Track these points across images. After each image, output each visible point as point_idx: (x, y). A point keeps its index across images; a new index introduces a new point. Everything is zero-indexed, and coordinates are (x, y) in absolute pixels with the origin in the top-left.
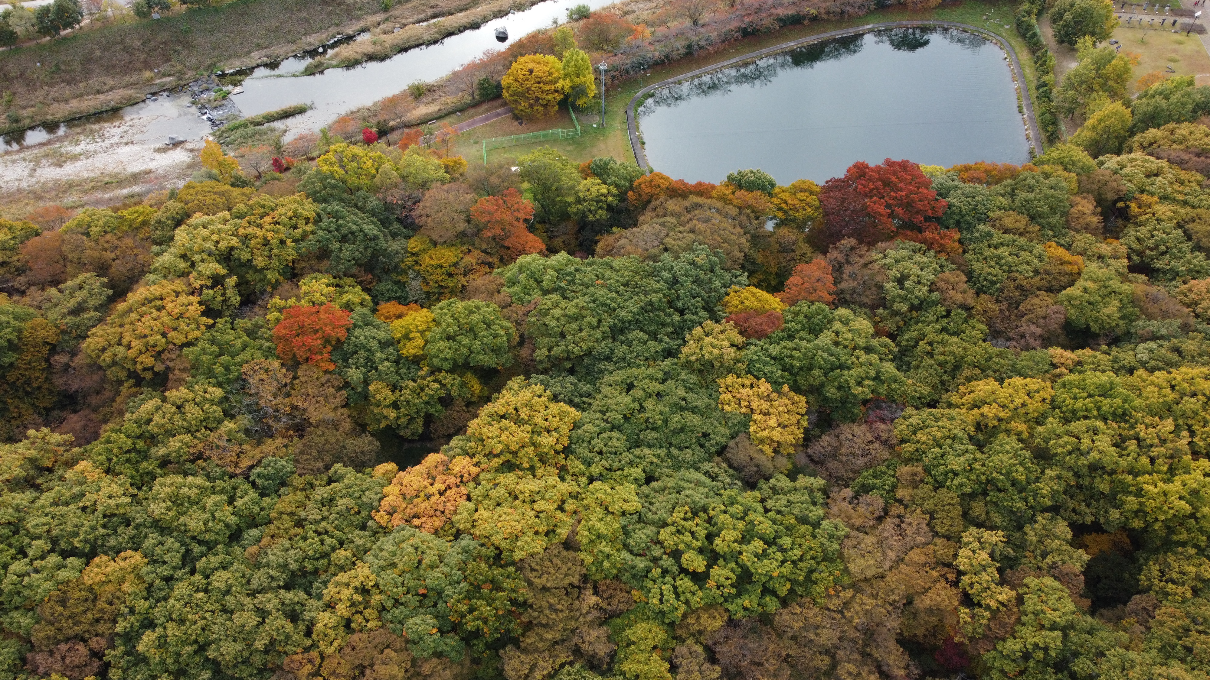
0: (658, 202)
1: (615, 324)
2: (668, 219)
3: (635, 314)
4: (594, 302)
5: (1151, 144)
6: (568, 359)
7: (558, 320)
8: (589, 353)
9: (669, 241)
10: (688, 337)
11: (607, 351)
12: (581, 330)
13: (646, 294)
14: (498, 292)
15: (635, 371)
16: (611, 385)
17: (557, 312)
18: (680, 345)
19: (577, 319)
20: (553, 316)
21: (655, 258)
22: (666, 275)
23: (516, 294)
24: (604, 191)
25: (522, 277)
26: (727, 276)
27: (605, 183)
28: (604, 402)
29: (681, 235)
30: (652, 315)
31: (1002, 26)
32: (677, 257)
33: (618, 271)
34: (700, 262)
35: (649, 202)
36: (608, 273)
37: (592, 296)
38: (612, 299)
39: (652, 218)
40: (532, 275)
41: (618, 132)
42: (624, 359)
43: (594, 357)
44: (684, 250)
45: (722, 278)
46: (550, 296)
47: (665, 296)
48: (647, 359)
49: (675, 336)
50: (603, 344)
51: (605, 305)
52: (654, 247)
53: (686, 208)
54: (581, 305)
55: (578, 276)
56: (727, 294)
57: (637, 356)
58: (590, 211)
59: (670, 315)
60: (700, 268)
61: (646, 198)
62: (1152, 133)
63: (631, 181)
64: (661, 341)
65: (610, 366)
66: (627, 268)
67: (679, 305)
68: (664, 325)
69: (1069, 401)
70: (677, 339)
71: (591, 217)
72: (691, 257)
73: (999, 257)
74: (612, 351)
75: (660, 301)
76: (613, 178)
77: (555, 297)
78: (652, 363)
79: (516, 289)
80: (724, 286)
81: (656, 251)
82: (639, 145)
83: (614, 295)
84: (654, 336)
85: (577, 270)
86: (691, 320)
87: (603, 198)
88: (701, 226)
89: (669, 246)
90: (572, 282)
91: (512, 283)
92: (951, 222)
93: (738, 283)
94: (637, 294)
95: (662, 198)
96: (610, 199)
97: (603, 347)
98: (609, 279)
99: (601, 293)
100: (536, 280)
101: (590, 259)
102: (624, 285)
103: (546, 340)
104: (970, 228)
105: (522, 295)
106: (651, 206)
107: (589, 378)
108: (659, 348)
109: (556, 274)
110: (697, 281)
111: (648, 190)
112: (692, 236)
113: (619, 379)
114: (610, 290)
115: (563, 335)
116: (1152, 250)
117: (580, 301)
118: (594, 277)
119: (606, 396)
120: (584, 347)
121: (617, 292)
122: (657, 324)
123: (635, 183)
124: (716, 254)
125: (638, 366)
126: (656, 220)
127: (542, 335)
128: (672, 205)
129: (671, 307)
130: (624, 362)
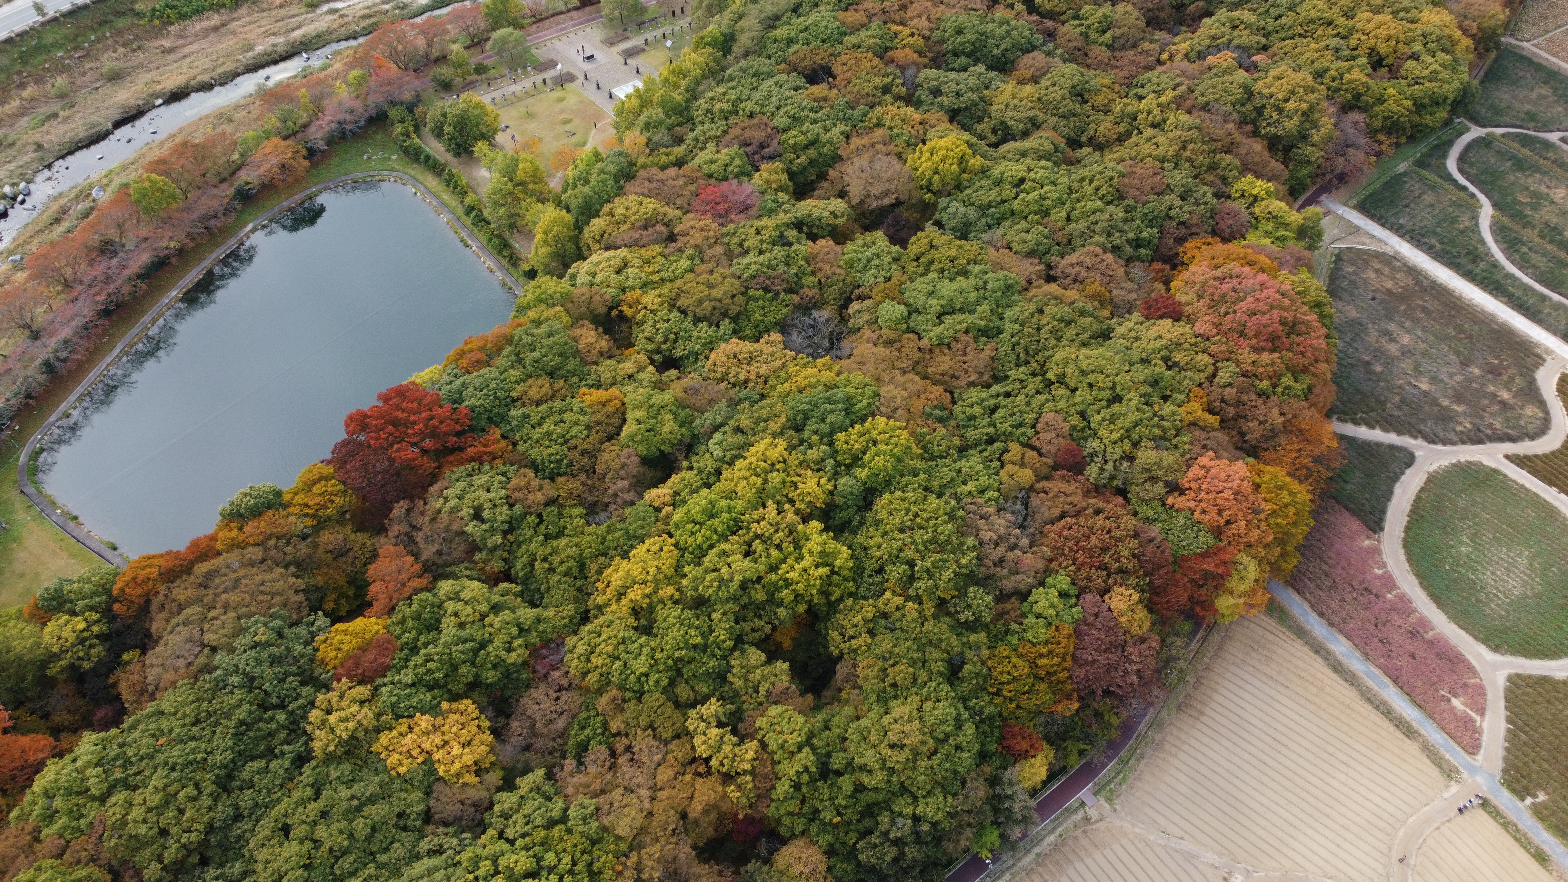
0: (161, 597)
1: (217, 776)
2: (188, 611)
3: (232, 749)
4: (173, 769)
5: (602, 236)
6: (190, 852)
7: (145, 821)
8: (210, 828)
9: (209, 637)
10: (309, 728)
11: (231, 811)
12: (182, 812)
13: (228, 716)
14: (37, 840)
15: (280, 809)
16: (263, 845)
17: (137, 813)
18: (306, 743)
19: (167, 803)
20: (135, 821)
21: (209, 669)
22: (235, 679)
23: (65, 828)
24: (82, 626)
25: (58, 803)
26: (302, 631)
27: (74, 613)
28: (269, 870)
29: (219, 622)
30: (251, 734)
31: (389, 159)
32: (232, 650)
33: (175, 714)
34: (264, 639)
35: (148, 602)
36: (165, 724)
37: (166, 764)
38: (193, 752)
39: (168, 620)
40: (69, 792)
41: (31, 524)
42: (256, 805)
43: (220, 828)
44: (235, 635)
45: (298, 637)
46: (113, 799)
47: (251, 704)
48: (282, 786)
49: (293, 736)
50: (220, 807)
51: (190, 763)
52: (196, 656)
53: (200, 585)
54: (160, 785)
55: (130, 753)
56: (316, 650)
57: (269, 792)
58: (79, 658)
59: (272, 719)
60: (268, 644)
61: (142, 600)
62: (597, 224)
63: (108, 592)
64: (283, 753)
65: (245, 825)
66: (184, 704)
67: (274, 700)
68: (271, 734)
69: (690, 540)
70: (299, 737)
71: (86, 665)
72: (247, 640)
73: (549, 434)
74: (237, 807)
75: (250, 713)
76: (81, 603)
77: (119, 797)
78: (290, 785)
79: (62, 821)
80: (307, 643)
81: (202, 660)
82: (72, 524)
83: (192, 744)
84: (270, 754)
85: (121, 746)
86: (299, 708)
87: (86, 634)
88: (233, 598)
89: (214, 644)
90: (127, 763)
91: (50, 817)
92: (483, 423)
93: (320, 629)
94: (217, 723)
95: (162, 589)
96: (96, 629)
97: (223, 811)
98: (171, 731)
99: (176, 753)
100: (78, 793)
101: (128, 721)
102: (193, 724)
103: (147, 853)
104: (504, 419)
105: (74, 824)
106: (154, 607)
107: (231, 854)
108: (287, 764)
109: (99, 769)
110: (274, 661)
111: (139, 591)
112: (232, 614)
113: (267, 832)
114: (182, 741)
115: (164, 832)
116: (665, 342)
117: (157, 780)
118: (151, 741)
119: (268, 862)
120: (201, 827)
121: (193, 738)
122: (264, 738)
123: (115, 592)
124: (273, 617)
125: (279, 801)
126: (174, 621)
127: (137, 850)
128: (182, 592)
129: (266, 710)
130: (259, 809)
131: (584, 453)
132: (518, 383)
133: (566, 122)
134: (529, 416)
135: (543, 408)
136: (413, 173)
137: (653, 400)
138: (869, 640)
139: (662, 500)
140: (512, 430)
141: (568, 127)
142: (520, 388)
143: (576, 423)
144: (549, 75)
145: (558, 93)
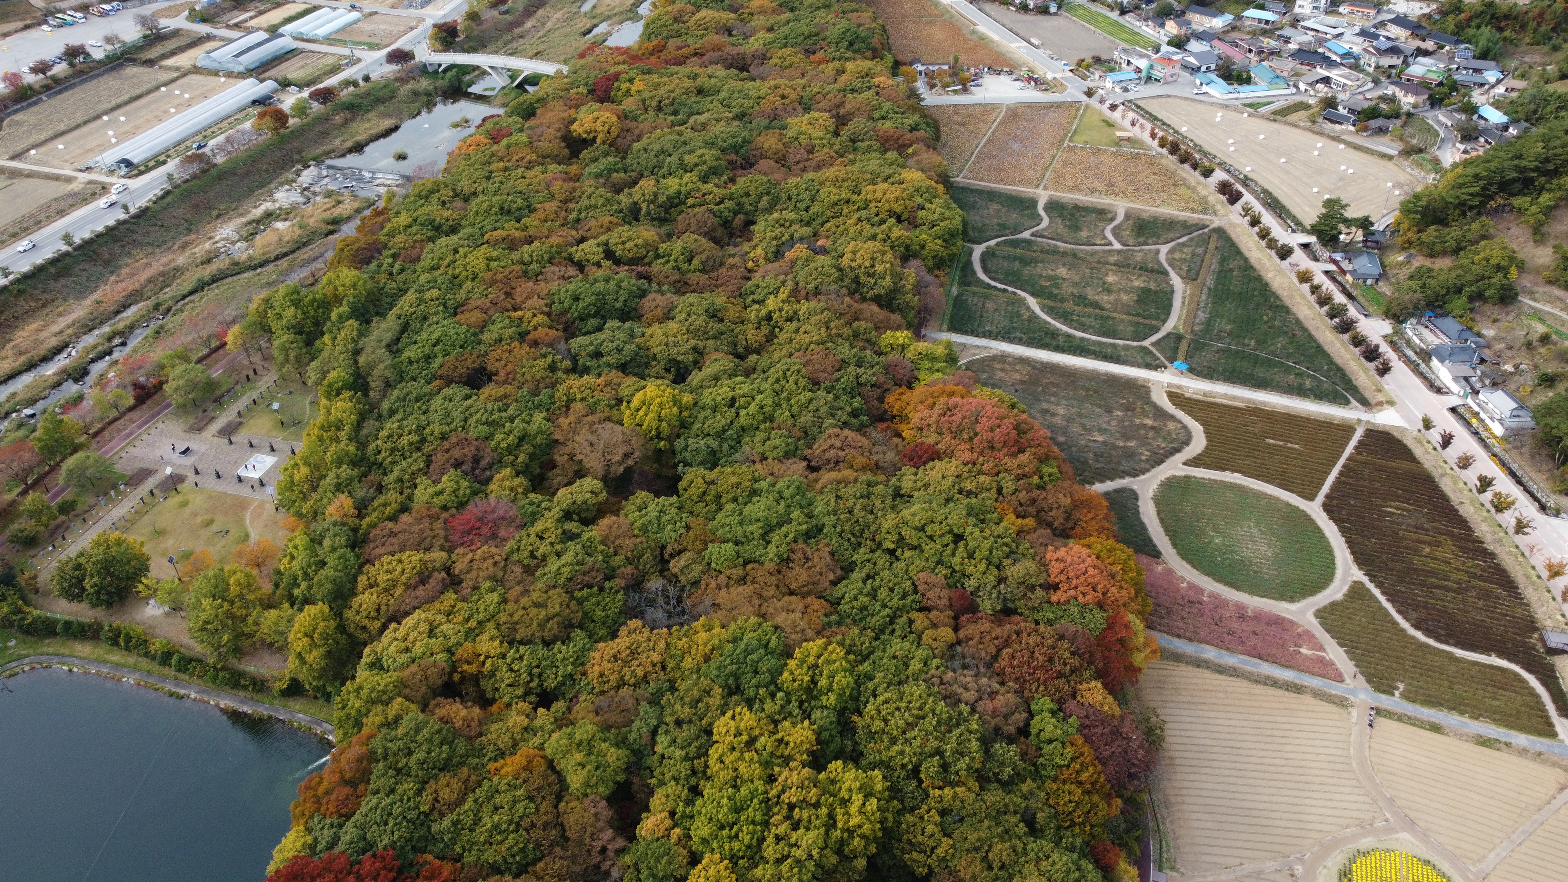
5: (378, 610)
62: (366, 600)
104: (430, 838)
131: (545, 826)
132: (419, 792)
133: (209, 523)
134: (458, 822)
135: (468, 805)
136: (51, 650)
137: (578, 736)
138: (951, 842)
139: (662, 828)
140: (446, 846)
141: (214, 528)
142: (427, 797)
143: (515, 802)
144: (151, 483)
145: (174, 500)
